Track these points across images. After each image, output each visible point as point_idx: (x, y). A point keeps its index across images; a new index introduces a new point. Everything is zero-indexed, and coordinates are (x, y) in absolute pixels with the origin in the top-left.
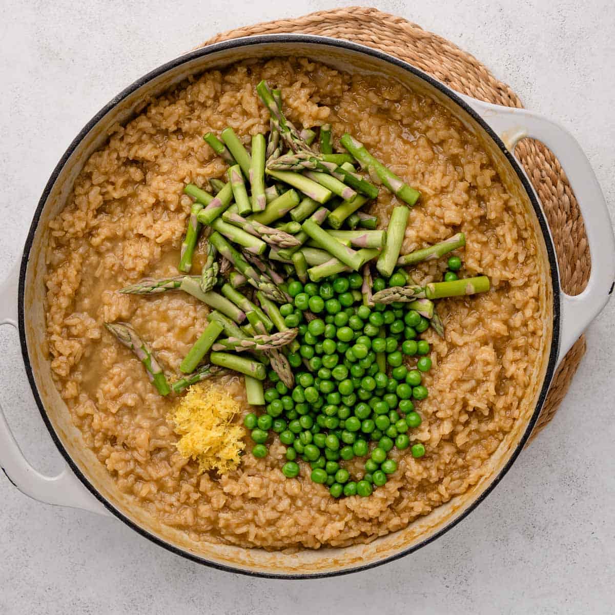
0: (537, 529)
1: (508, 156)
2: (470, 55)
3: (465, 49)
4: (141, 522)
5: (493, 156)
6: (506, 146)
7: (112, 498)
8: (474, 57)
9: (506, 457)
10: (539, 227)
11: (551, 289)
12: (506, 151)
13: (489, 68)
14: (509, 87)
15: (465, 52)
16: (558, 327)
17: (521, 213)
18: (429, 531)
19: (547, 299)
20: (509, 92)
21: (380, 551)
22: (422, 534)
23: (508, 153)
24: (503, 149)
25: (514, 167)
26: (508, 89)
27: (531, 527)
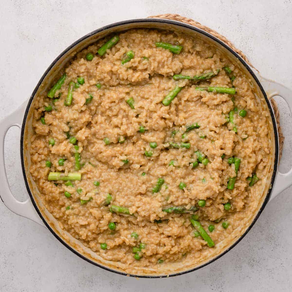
0: (255, 262)
2: (223, 37)
3: (221, 34)
8: (225, 38)
13: (232, 43)
14: (242, 52)
15: (221, 35)
20: (242, 55)
26: (241, 53)
27: (252, 261)
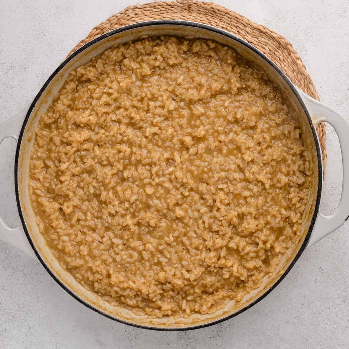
1: (312, 128)
4: (52, 268)
5: (304, 126)
6: (313, 123)
7: (40, 249)
9: (261, 292)
10: (318, 173)
11: (314, 208)
12: (312, 126)
16: (312, 230)
17: (309, 161)
18: (207, 320)
19: (310, 213)
21: (177, 323)
22: (203, 321)
23: (313, 127)
24: (311, 124)
25: (314, 135)
